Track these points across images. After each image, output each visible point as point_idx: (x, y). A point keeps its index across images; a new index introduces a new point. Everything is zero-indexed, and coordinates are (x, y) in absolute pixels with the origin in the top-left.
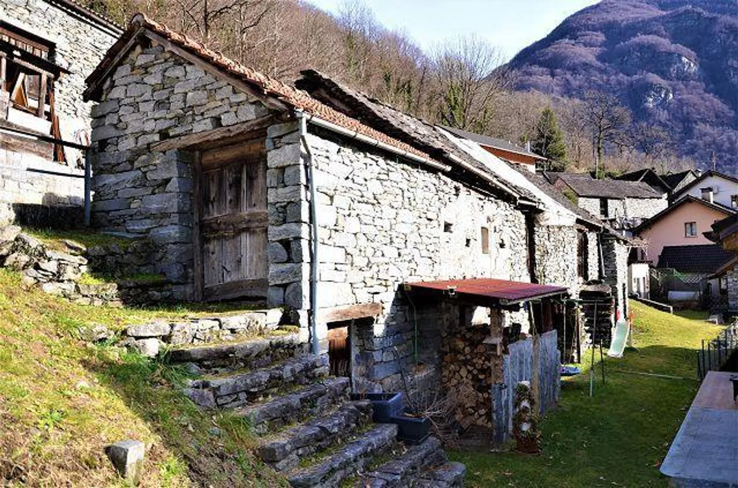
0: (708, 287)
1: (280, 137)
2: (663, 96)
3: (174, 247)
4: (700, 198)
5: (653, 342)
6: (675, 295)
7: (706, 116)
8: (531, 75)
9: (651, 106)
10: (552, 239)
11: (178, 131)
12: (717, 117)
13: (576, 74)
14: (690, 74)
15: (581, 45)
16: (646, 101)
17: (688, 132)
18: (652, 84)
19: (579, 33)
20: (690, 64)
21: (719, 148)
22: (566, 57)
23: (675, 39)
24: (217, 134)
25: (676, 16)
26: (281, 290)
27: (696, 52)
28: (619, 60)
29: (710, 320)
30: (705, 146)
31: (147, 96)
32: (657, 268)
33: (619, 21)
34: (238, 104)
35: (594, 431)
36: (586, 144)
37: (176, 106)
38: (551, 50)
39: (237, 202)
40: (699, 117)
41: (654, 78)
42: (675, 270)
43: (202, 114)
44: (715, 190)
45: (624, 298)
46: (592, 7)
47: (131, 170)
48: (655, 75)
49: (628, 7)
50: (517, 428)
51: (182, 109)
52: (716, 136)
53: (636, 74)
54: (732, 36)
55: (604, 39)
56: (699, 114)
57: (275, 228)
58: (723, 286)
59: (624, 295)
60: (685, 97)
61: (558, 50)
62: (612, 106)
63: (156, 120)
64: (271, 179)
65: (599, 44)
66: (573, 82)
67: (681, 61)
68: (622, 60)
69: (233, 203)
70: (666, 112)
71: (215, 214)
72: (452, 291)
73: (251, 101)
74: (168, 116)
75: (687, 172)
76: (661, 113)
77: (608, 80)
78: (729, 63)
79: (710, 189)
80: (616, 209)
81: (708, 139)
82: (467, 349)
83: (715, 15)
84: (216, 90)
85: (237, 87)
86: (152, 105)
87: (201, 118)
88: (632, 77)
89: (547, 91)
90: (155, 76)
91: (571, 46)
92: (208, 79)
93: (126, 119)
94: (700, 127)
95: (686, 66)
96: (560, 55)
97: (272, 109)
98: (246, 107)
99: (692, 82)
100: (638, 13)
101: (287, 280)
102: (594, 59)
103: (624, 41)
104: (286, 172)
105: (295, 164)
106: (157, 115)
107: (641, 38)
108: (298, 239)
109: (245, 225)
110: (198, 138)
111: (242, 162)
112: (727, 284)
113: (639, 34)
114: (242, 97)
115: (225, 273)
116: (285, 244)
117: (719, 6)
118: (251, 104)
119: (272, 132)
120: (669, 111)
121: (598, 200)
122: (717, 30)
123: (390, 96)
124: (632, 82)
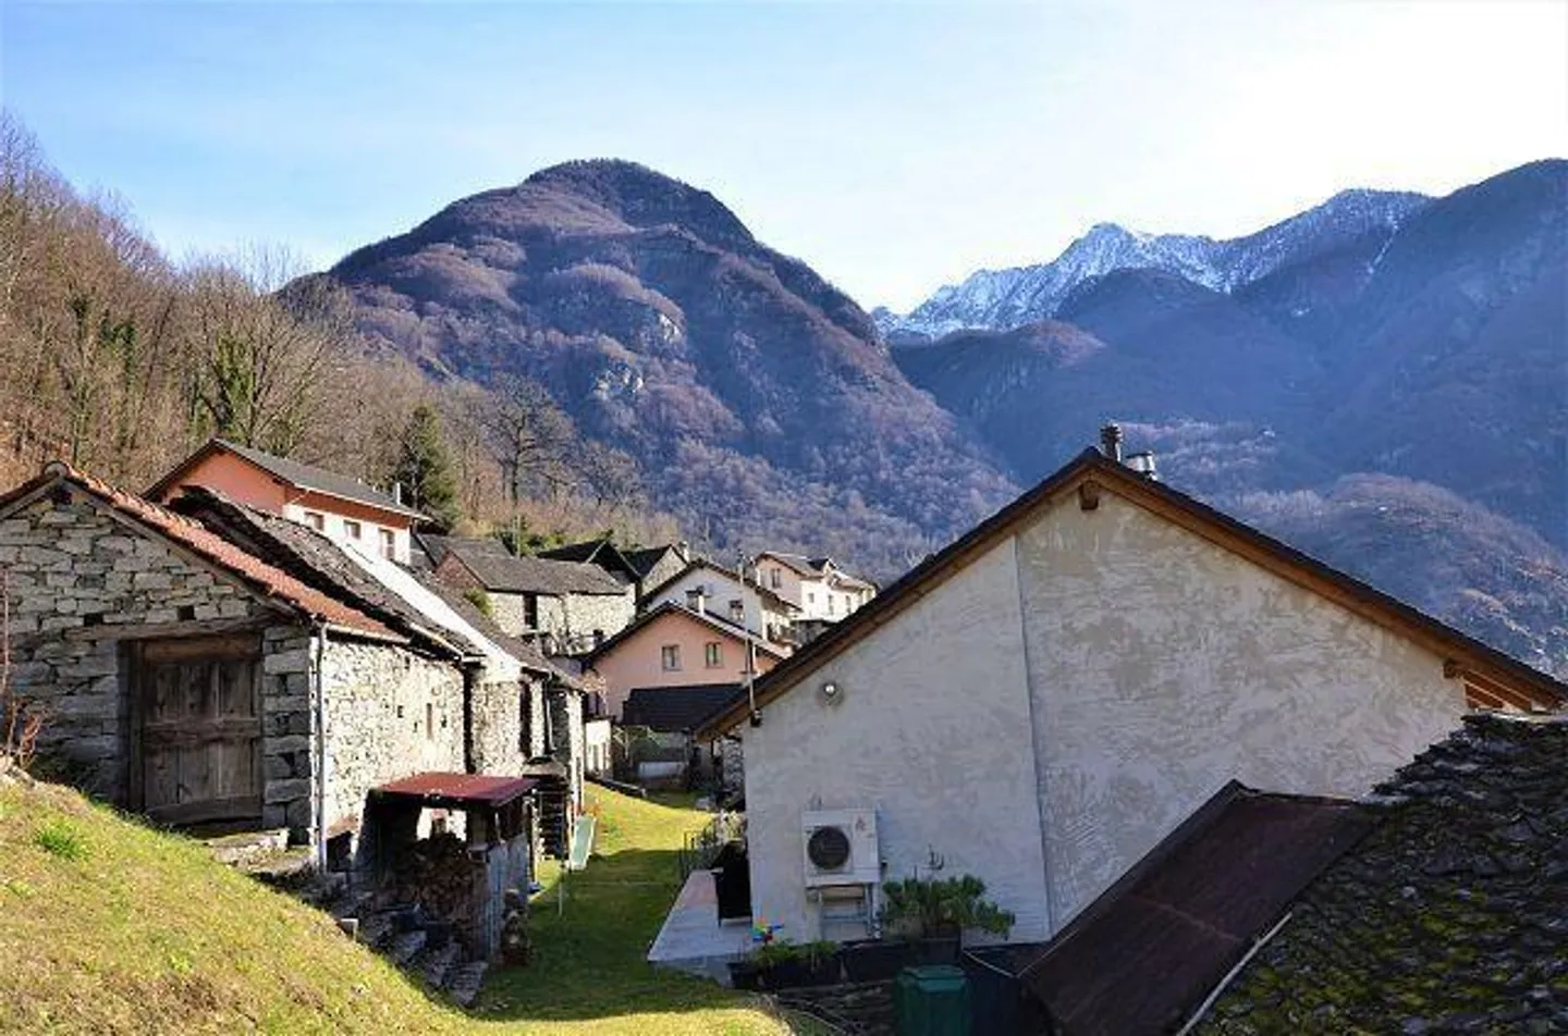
0: (695, 755)
1: (282, 641)
2: (627, 381)
3: (110, 762)
4: (685, 607)
5: (622, 845)
6: (650, 769)
7: (698, 427)
8: (375, 305)
9: (605, 397)
10: (490, 703)
11: (119, 618)
12: (717, 430)
13: (467, 316)
14: (672, 346)
15: (480, 260)
16: (597, 388)
17: (668, 453)
18: (607, 357)
19: (476, 237)
20: (671, 326)
21: (719, 485)
22: (448, 282)
23: (649, 281)
24: (186, 628)
25: (653, 240)
26: (283, 809)
27: (684, 310)
28: (549, 304)
30: (696, 479)
31: (64, 566)
32: (620, 725)
33: (553, 230)
34: (223, 596)
35: (577, 942)
36: (492, 475)
37: (117, 585)
38: (419, 260)
39: (203, 707)
40: (686, 426)
41: (612, 346)
42: (648, 729)
43: (163, 602)
44: (706, 593)
45: (579, 781)
47: (27, 661)
48: (612, 340)
49: (570, 206)
50: (504, 943)
51: (129, 592)
52: (713, 463)
53: (579, 333)
54: (740, 293)
55: (523, 257)
56: (687, 422)
57: (274, 741)
58: (716, 752)
59: (579, 776)
60: (664, 387)
61: (433, 263)
62: (540, 407)
63: (77, 599)
64: (267, 685)
65: (514, 266)
66: (459, 332)
67: (657, 321)
68: (556, 302)
69: (196, 709)
70: (631, 411)
71: (165, 720)
73: (241, 595)
74: (103, 598)
75: (666, 549)
76: (624, 412)
77: (529, 338)
78: (736, 336)
79: (699, 592)
80: (551, 613)
81: (700, 468)
82: (431, 866)
83: (714, 249)
84: (186, 575)
85: (221, 576)
86: (72, 580)
87: (161, 606)
88: (571, 337)
89: (408, 344)
90: (78, 543)
91: (460, 260)
92: (173, 560)
93: (21, 592)
94: (689, 445)
95: (668, 332)
96: (437, 274)
97: (273, 610)
98: (233, 601)
99: (676, 362)
100: (586, 220)
101: (291, 798)
102: (503, 293)
103: (560, 268)
104: (290, 680)
105: (302, 673)
106: (80, 593)
107: (592, 269)
108: (306, 752)
109: (216, 735)
110: (155, 630)
111: (212, 660)
112: (720, 748)
113: (587, 259)
114: (229, 590)
115: (181, 791)
116: (289, 758)
117: (722, 235)
118: (242, 599)
119: (272, 634)
120: (636, 411)
121: (521, 597)
122: (718, 277)
123: (85, 349)
124: (571, 347)
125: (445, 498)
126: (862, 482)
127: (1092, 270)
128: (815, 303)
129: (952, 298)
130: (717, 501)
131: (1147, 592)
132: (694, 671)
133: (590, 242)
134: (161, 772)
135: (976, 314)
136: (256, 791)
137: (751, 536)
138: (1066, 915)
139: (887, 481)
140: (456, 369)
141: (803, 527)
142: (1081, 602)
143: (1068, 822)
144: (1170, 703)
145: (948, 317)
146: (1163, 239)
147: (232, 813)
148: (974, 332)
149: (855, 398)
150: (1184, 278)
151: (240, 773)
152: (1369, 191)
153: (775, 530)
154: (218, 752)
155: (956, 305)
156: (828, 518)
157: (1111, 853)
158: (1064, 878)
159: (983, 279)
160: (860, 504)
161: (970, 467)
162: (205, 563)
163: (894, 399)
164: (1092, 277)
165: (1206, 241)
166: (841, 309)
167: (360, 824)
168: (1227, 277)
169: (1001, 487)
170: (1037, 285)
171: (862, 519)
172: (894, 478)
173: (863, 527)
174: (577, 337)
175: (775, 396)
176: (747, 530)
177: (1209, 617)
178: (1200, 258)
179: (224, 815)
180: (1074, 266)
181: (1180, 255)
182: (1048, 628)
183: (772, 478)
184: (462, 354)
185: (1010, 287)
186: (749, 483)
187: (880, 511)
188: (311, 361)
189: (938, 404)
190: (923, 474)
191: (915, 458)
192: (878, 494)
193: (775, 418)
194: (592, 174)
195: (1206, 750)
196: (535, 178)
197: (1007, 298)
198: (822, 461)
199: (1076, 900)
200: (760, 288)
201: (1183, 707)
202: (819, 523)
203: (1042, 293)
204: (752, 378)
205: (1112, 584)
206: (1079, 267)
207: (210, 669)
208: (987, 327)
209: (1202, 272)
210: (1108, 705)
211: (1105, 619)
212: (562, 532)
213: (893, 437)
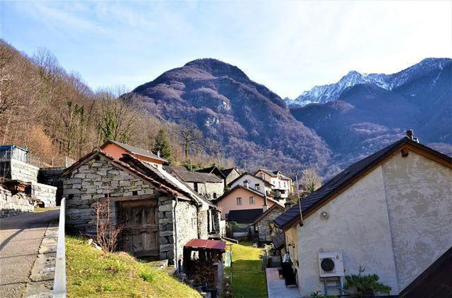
0: (250, 230)
1: (164, 201)
2: (214, 121)
4: (243, 186)
6: (236, 234)
7: (234, 134)
8: (144, 102)
9: (208, 125)
10: (202, 217)
11: (115, 195)
12: (240, 134)
13: (169, 104)
14: (227, 111)
15: (172, 88)
16: (206, 123)
17: (226, 141)
18: (209, 114)
19: (171, 82)
20: (227, 106)
21: (241, 150)
22: (163, 94)
23: (220, 93)
24: (135, 198)
25: (221, 80)
26: (165, 253)
27: (230, 100)
28: (192, 99)
29: (253, 246)
30: (234, 148)
31: (99, 179)
32: (228, 222)
33: (193, 79)
34: (146, 188)
36: (180, 149)
37: (115, 185)
38: (156, 89)
39: (140, 222)
40: (231, 133)
41: (210, 111)
42: (236, 223)
43: (128, 190)
46: (178, 69)
47: (89, 208)
48: (210, 109)
49: (197, 72)
50: (225, 293)
51: (118, 187)
52: (239, 144)
53: (200, 108)
54: (246, 95)
55: (185, 87)
57: (162, 232)
58: (257, 229)
60: (225, 122)
61: (159, 89)
62: (193, 129)
63: (103, 189)
64: (160, 215)
65: (182, 89)
66: (167, 108)
67: (223, 104)
68: (194, 99)
69: (138, 222)
71: (129, 226)
72: (204, 248)
74: (110, 189)
75: (231, 169)
76: (214, 130)
77: (186, 109)
78: (245, 107)
79: (247, 181)
80: (202, 188)
81: (236, 145)
83: (238, 83)
84: (135, 182)
85: (145, 181)
86: (102, 183)
87: (127, 191)
88: (198, 109)
89: (153, 112)
90: (103, 172)
91: (167, 88)
92: (131, 177)
93: (86, 187)
94: (232, 139)
95: (225, 107)
96: (161, 92)
97: (161, 192)
98: (149, 189)
99: (228, 115)
100: (202, 76)
101: (168, 250)
102: (179, 97)
103: (195, 90)
104: (166, 213)
105: (170, 211)
106: (104, 187)
107: (204, 89)
108: (172, 236)
109: (144, 230)
110: (126, 198)
111: (142, 207)
112: (258, 228)
113: (202, 87)
114: (148, 186)
115: (134, 248)
116: (167, 237)
117: (240, 78)
118: (151, 189)
119: (161, 199)
120: (217, 129)
121: (193, 184)
122: (240, 91)
123: (71, 116)
124: (199, 112)
125: (168, 155)
126: (283, 148)
127: (349, 84)
128: (268, 97)
129: (307, 94)
130: (241, 155)
131: (425, 182)
132: (246, 205)
133: (203, 82)
134: (128, 242)
135: (315, 99)
136: (157, 248)
137: (251, 165)
138: (403, 287)
139: (290, 148)
140: (166, 118)
141: (265, 161)
142: (403, 186)
143: (403, 256)
144: (434, 218)
145: (306, 100)
146: (370, 75)
147: (149, 255)
148: (315, 104)
149: (280, 124)
150: (377, 86)
151: (151, 242)
152: (433, 58)
153: (258, 163)
154: (145, 236)
155: (309, 96)
156: (274, 159)
157: (417, 266)
158: (402, 274)
159: (317, 88)
160: (282, 155)
161: (314, 143)
162: (140, 178)
163: (291, 124)
164: (349, 87)
165: (383, 75)
166: (275, 99)
167: (182, 257)
168: (390, 85)
169: (324, 149)
170: (333, 90)
171: (283, 159)
172: (292, 147)
173: (283, 161)
174: (200, 109)
175: (257, 124)
176: (250, 163)
177: (445, 190)
178: (382, 80)
179: (147, 255)
180: (344, 84)
181: (376, 79)
182: (393, 194)
183: (256, 148)
184: (168, 114)
185: (325, 91)
186: (250, 149)
187: (289, 157)
188: (131, 117)
189: (304, 125)
190: (301, 145)
191: (298, 141)
192: (287, 152)
193: (256, 130)
194: (203, 63)
195: (447, 233)
196: (187, 64)
197: (324, 94)
198: (270, 142)
199: (407, 282)
200: (252, 93)
201: (439, 219)
202: (270, 160)
203: (334, 92)
204: (250, 119)
205: (413, 180)
206: (345, 84)
207: (142, 211)
208: (318, 102)
209: (383, 84)
210: (414, 218)
211: (411, 191)
212: (200, 164)
213: (291, 135)
